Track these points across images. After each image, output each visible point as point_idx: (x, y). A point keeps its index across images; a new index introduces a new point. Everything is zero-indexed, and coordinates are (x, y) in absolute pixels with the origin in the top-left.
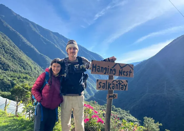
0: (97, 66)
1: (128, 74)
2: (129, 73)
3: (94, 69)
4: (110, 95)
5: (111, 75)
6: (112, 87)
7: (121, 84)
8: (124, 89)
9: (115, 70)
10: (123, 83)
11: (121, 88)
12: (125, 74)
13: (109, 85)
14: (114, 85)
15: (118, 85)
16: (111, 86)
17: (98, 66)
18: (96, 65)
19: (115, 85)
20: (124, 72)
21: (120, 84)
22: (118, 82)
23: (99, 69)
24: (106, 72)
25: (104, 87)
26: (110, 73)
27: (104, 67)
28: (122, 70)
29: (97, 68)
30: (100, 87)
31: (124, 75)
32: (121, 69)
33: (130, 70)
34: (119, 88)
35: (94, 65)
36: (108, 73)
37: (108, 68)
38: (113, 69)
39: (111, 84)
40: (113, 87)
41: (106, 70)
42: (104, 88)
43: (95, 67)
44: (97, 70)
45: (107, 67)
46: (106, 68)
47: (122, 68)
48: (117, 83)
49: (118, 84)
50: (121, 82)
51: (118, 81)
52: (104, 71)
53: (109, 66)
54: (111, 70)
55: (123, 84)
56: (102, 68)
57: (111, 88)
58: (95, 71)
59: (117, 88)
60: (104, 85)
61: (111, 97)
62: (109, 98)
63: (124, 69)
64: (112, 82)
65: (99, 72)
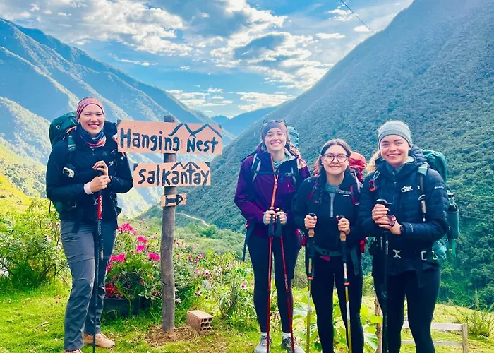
0: (132, 134)
1: (208, 147)
2: (210, 145)
3: (125, 140)
4: (169, 197)
5: (168, 151)
6: (173, 179)
7: (195, 171)
10: (198, 168)
11: (195, 180)
12: (202, 147)
13: (165, 175)
14: (176, 175)
15: (188, 174)
16: (170, 178)
17: (134, 134)
18: (129, 131)
19: (180, 175)
20: (200, 143)
21: (191, 171)
22: (188, 168)
23: (138, 139)
24: (155, 146)
25: (151, 180)
26: (166, 148)
27: (150, 136)
28: (194, 139)
29: (133, 137)
30: (144, 180)
31: (200, 150)
32: (192, 137)
33: (214, 138)
34: (188, 180)
35: (126, 133)
36: (160, 147)
37: (161, 138)
38: (172, 138)
39: (169, 173)
40: (175, 180)
41: (155, 142)
42: (153, 182)
43: (128, 137)
44: (133, 143)
45: (158, 135)
46: (154, 137)
47: (193, 134)
48: (185, 171)
49: (188, 171)
50: (194, 168)
51: (186, 166)
52: (152, 145)
53: (161, 133)
54: (168, 140)
55: (198, 171)
56: (144, 137)
57: (171, 181)
58: (129, 146)
59: (184, 180)
60: (152, 175)
61: (171, 201)
62: (167, 204)
63: (199, 137)
64: (173, 168)
65: (138, 146)
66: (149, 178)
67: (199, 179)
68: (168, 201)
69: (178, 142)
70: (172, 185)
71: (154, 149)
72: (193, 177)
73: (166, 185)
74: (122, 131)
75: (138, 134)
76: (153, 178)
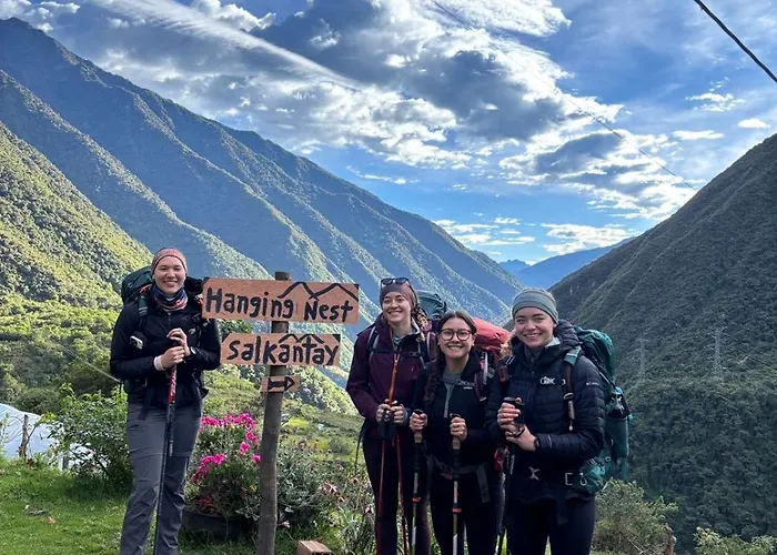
0: (223, 295)
1: (337, 314)
2: (341, 312)
3: (214, 302)
4: (273, 379)
5: (276, 318)
6: (280, 356)
7: (315, 345)
8: (325, 362)
9: (289, 304)
10: (321, 342)
11: (314, 358)
12: (328, 313)
13: (269, 349)
14: (285, 350)
15: (304, 349)
16: (275, 353)
17: (226, 295)
18: (220, 291)
19: (292, 350)
20: (324, 308)
21: (309, 346)
22: (304, 341)
23: (233, 302)
24: (257, 311)
25: (247, 356)
26: (272, 315)
27: (250, 298)
28: (316, 304)
29: (224, 299)
30: (236, 355)
31: (325, 318)
32: (313, 300)
33: (347, 302)
34: (305, 356)
35: (215, 293)
36: (264, 314)
37: (265, 299)
38: (282, 301)
39: (274, 347)
40: (284, 357)
41: (258, 306)
42: (249, 358)
43: (218, 298)
44: (225, 306)
45: (262, 297)
46: (256, 299)
47: (314, 295)
48: (300, 345)
49: (304, 345)
50: (313, 341)
51: (302, 338)
52: (252, 309)
53: (266, 294)
54: (275, 303)
55: (319, 346)
56: (241, 298)
57: (277, 359)
58: (218, 311)
59: (298, 357)
60: (248, 349)
61: (277, 384)
62: (269, 388)
63: (323, 300)
64: (280, 341)
65: (232, 310)
66: (244, 353)
67: (322, 357)
68: (271, 384)
69: (291, 307)
70: (278, 363)
71: (254, 315)
72: (312, 354)
73: (270, 362)
74: (210, 290)
75: (232, 296)
76: (250, 353)
